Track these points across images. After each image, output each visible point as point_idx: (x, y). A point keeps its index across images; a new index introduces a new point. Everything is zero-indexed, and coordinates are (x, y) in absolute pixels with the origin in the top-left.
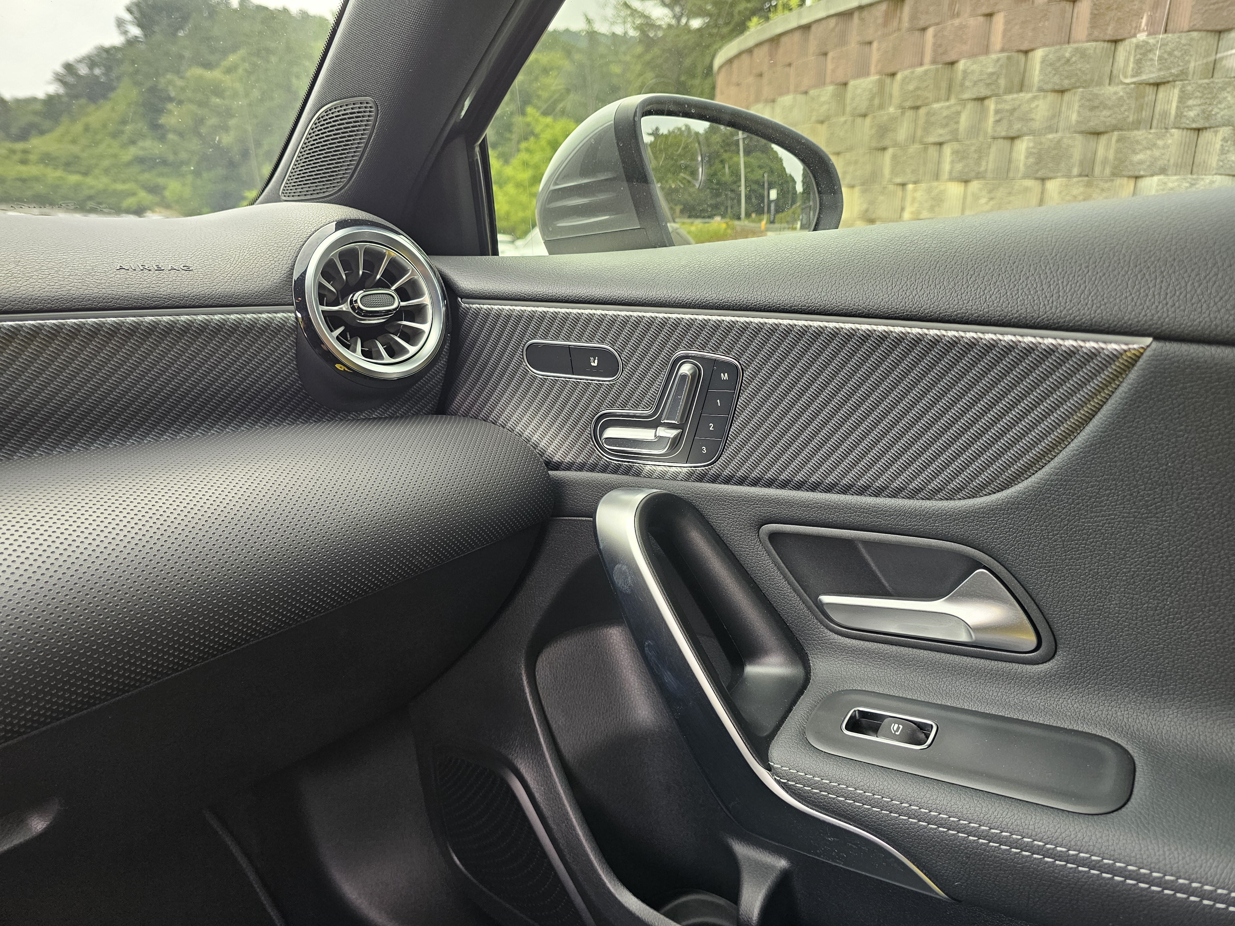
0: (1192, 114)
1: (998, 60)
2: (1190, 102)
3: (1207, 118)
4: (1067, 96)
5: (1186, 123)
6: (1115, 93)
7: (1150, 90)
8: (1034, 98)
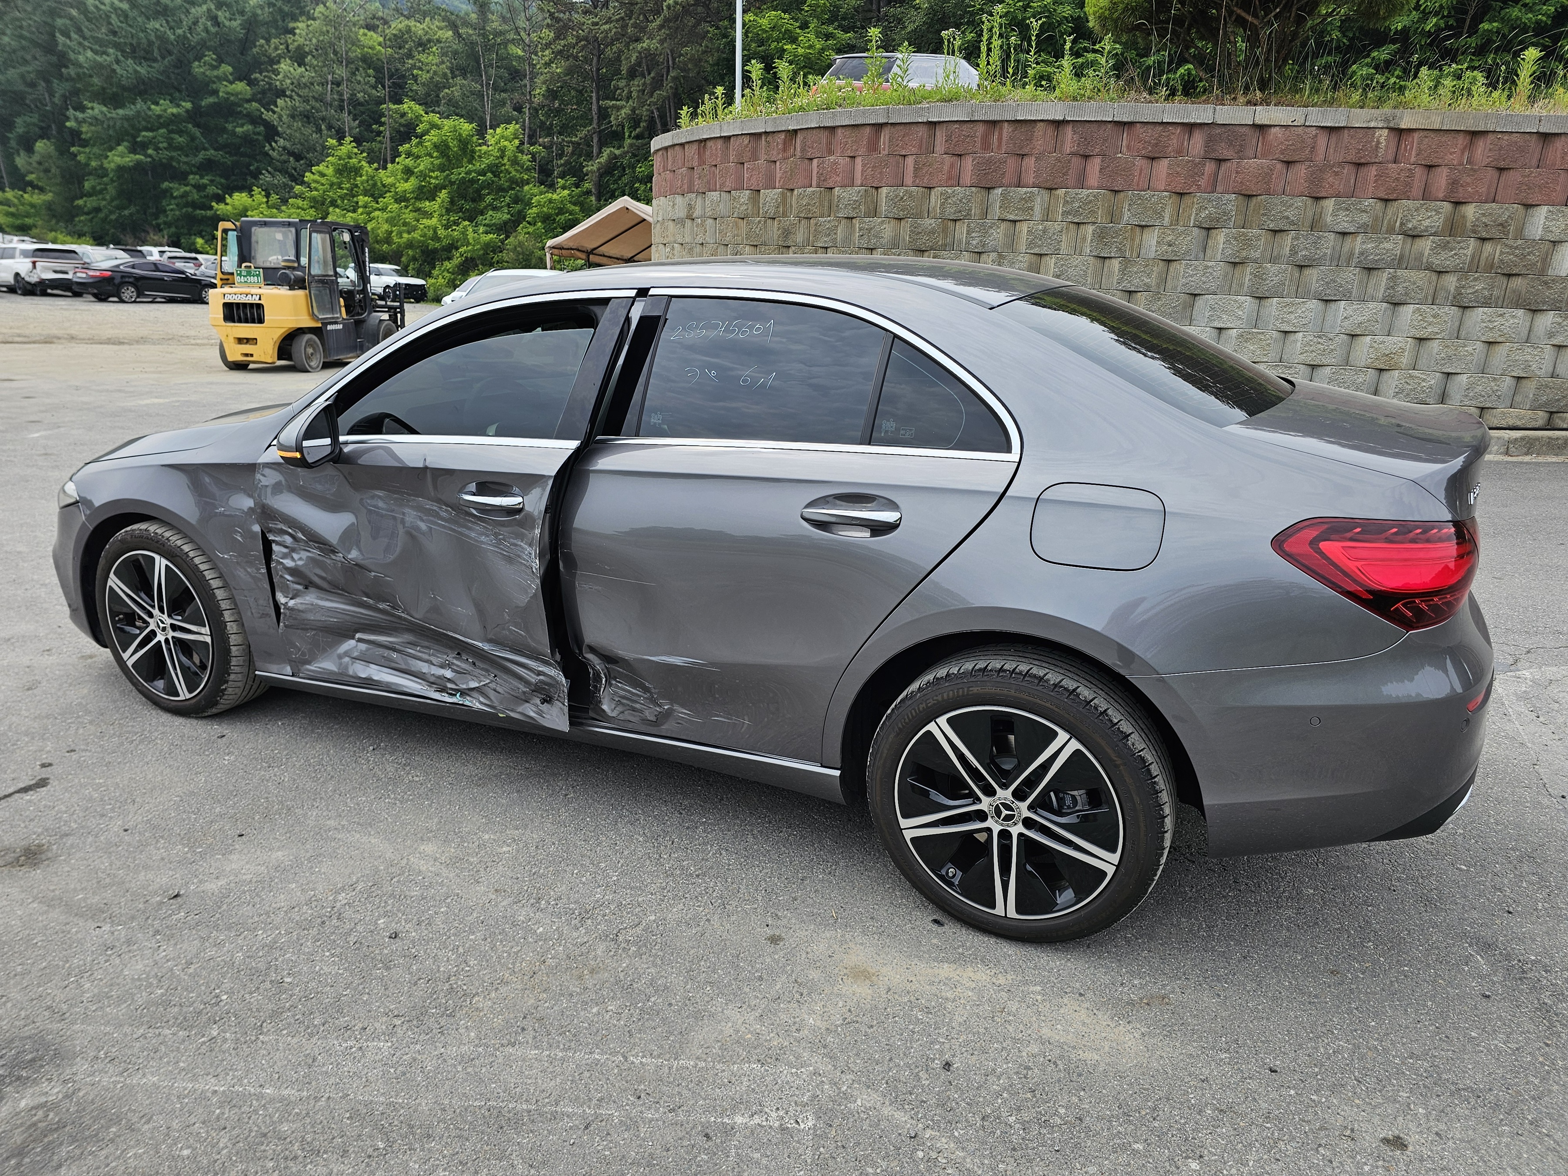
0: (974, 242)
1: (859, 192)
2: (973, 235)
3: (983, 246)
4: (902, 221)
5: (971, 248)
6: (931, 225)
7: (951, 224)
8: (882, 222)
